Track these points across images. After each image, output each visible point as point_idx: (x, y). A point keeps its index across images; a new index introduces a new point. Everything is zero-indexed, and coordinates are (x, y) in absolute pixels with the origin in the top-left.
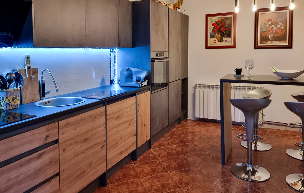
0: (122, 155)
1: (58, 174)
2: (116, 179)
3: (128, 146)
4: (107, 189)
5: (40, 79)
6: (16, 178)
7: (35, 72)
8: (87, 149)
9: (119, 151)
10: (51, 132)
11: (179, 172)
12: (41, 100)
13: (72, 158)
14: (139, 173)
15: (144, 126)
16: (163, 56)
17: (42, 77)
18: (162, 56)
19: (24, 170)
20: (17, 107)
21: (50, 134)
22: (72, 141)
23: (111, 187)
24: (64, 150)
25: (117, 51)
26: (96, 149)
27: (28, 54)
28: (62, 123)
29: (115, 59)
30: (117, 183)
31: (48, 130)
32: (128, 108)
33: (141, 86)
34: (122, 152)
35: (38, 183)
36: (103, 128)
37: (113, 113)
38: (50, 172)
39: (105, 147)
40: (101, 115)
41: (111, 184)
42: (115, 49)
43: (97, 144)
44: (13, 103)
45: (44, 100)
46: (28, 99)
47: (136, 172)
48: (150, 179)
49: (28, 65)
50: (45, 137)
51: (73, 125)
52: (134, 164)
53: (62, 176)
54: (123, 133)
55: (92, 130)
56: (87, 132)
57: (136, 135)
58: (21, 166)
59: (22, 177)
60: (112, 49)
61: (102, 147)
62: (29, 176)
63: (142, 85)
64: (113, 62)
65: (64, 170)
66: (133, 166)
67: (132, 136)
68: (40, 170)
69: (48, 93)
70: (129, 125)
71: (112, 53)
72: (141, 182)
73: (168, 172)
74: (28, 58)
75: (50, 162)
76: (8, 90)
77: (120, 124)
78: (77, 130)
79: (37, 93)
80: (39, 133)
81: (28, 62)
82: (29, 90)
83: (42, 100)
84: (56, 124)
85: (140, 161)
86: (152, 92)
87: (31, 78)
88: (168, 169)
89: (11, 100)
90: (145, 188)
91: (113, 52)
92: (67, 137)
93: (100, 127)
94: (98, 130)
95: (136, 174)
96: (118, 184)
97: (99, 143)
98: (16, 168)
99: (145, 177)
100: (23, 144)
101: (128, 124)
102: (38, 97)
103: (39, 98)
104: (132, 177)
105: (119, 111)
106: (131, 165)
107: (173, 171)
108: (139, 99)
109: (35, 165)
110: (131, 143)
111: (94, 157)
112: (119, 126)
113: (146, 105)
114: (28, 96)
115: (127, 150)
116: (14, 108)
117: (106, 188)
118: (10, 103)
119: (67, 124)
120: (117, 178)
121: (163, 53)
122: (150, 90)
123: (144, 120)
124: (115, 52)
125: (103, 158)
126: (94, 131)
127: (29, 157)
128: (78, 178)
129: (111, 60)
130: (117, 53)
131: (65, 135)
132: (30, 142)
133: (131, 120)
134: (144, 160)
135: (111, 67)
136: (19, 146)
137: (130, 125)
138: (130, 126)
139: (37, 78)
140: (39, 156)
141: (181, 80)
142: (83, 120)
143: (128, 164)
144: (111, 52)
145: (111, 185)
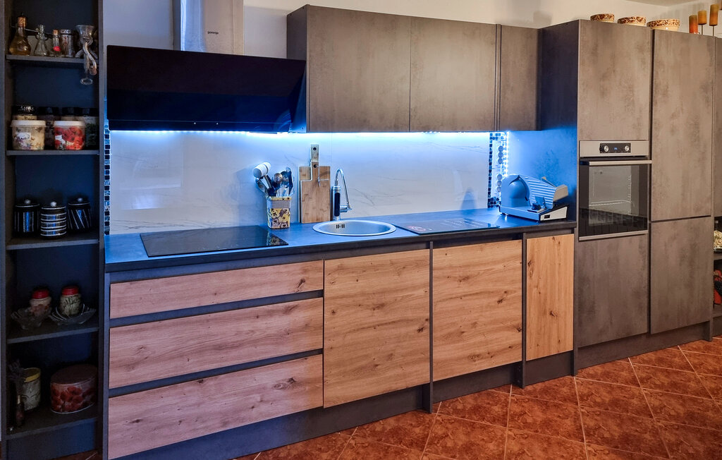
0: (477, 362)
1: (321, 351)
2: (456, 409)
3: (496, 348)
4: (428, 419)
5: (332, 185)
6: (248, 333)
7: (326, 172)
8: (382, 325)
9: (468, 352)
10: (310, 275)
11: (613, 452)
12: (332, 220)
13: (350, 332)
14: (510, 415)
15: (551, 314)
16: (629, 152)
17: (336, 183)
18: (624, 151)
19: (261, 324)
20: (286, 226)
21: (308, 278)
22: (350, 301)
23: (438, 418)
24: (333, 312)
25: (508, 137)
26: (403, 330)
27: (315, 143)
28: (332, 264)
29: (501, 155)
30: (454, 417)
31: (305, 271)
32: (495, 263)
33: (542, 218)
34: (478, 356)
35: (283, 354)
36: (422, 292)
37: (451, 267)
38: (306, 343)
39: (426, 332)
40: (417, 264)
41: (441, 413)
42: (502, 133)
43: (408, 321)
44: (280, 219)
45: (338, 221)
46: (309, 216)
47: (505, 411)
48: (526, 438)
49: (315, 161)
50: (299, 281)
51: (353, 272)
52: (511, 394)
53: (330, 357)
54: (482, 315)
55: (396, 290)
56: (383, 292)
57: (523, 329)
58: (258, 317)
59: (257, 335)
60: (494, 134)
61: (420, 330)
62: (268, 337)
63: (549, 217)
64: (495, 159)
65: (332, 348)
66: (507, 396)
67: (508, 328)
68: (288, 333)
69: (345, 210)
70: (500, 301)
71: (494, 142)
72: (502, 435)
73: (583, 441)
74: (315, 149)
75: (307, 326)
76: (274, 198)
77: (470, 295)
78: (362, 283)
79: (325, 209)
80: (288, 272)
81: (315, 155)
82: (312, 202)
83: (334, 220)
84: (320, 264)
85: (529, 393)
86: (581, 238)
87: (317, 182)
88: (588, 435)
89: (278, 215)
90: (503, 452)
91: (497, 138)
92: (340, 290)
93: (414, 288)
94: (410, 293)
95: (503, 415)
96: (455, 420)
97: (412, 320)
98: (250, 317)
99: (519, 428)
100: (262, 284)
101: (497, 299)
102: (327, 215)
103: (329, 218)
104: (490, 417)
105: (468, 266)
106: (503, 394)
107: (598, 443)
108: (533, 250)
109: (279, 322)
110: (507, 343)
111: (399, 344)
112: (467, 298)
113: (557, 266)
114: (310, 212)
115: (491, 355)
116: (282, 227)
117: (427, 417)
118: (276, 218)
119: (341, 269)
120: (460, 407)
121: (629, 145)
122: (573, 232)
123: (548, 299)
124: (502, 138)
125: (422, 353)
126: (401, 295)
127: (270, 307)
128: (360, 372)
129: (491, 157)
130: (508, 142)
131: (335, 287)
132: (273, 283)
133: (506, 292)
134: (540, 394)
135: (490, 171)
136: (256, 285)
137: (504, 303)
138: (501, 304)
139: (328, 182)
140: (288, 311)
141: (712, 219)
142: (375, 268)
143: (499, 390)
144: (491, 138)
145: (439, 416)
